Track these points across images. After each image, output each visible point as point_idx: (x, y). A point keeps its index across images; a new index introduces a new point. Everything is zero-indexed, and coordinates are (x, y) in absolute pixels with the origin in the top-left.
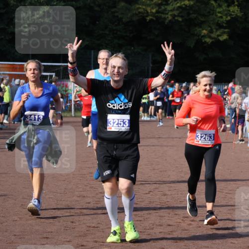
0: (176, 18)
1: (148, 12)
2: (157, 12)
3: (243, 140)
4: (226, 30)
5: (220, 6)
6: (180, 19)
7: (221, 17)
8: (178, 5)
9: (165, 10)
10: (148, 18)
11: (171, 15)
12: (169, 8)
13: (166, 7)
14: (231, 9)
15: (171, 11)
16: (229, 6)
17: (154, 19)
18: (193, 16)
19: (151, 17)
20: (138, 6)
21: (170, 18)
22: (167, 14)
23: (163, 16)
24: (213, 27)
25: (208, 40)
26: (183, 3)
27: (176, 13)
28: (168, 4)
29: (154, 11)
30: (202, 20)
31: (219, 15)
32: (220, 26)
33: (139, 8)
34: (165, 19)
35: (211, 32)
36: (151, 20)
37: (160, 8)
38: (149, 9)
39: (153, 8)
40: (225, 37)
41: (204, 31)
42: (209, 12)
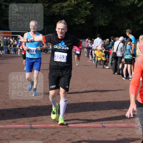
0: (66, 14)
1: (56, 12)
2: (59, 12)
3: (91, 60)
4: (85, 20)
5: (82, 10)
6: (68, 15)
7: (83, 15)
8: (67, 9)
9: (62, 11)
10: (56, 14)
11: (64, 13)
12: (64, 10)
13: (63, 10)
14: (87, 11)
15: (64, 12)
16: (86, 10)
17: (58, 14)
18: (72, 14)
19: (57, 14)
20: (52, 10)
21: (64, 14)
22: (63, 13)
23: (61, 13)
24: (80, 19)
25: (77, 23)
26: (69, 9)
27: (66, 12)
28: (63, 9)
29: (58, 11)
30: (76, 15)
31: (82, 14)
32: (82, 18)
33: (53, 10)
34: (62, 14)
35: (79, 20)
36: (57, 15)
37: (60, 10)
38: (56, 11)
39: (58, 10)
40: (84, 22)
41: (76, 20)
42: (78, 13)
